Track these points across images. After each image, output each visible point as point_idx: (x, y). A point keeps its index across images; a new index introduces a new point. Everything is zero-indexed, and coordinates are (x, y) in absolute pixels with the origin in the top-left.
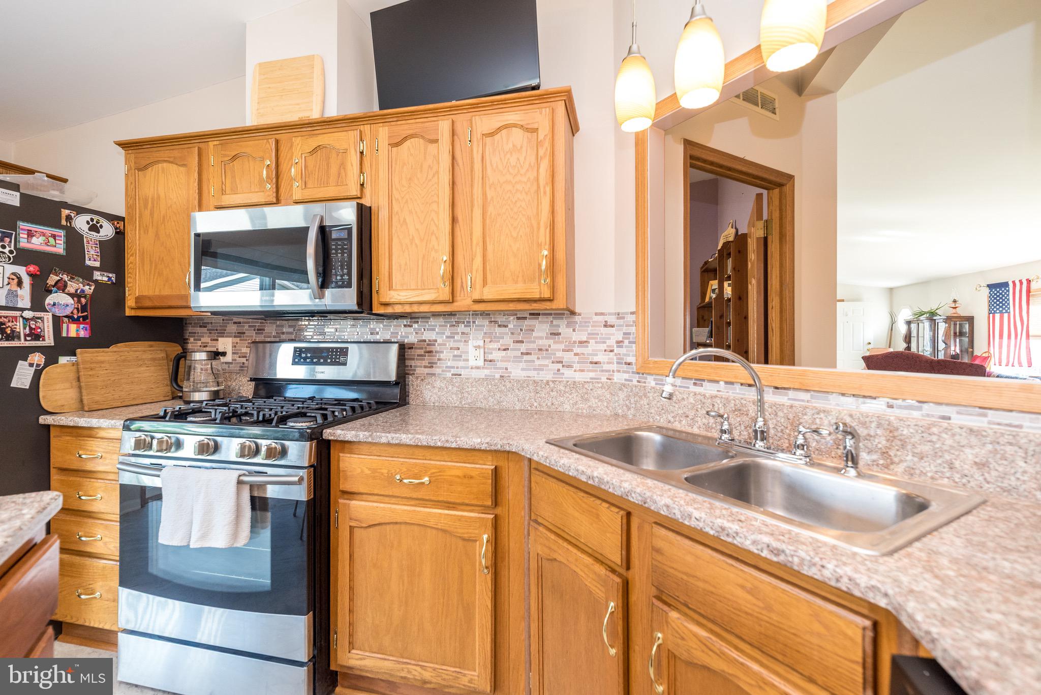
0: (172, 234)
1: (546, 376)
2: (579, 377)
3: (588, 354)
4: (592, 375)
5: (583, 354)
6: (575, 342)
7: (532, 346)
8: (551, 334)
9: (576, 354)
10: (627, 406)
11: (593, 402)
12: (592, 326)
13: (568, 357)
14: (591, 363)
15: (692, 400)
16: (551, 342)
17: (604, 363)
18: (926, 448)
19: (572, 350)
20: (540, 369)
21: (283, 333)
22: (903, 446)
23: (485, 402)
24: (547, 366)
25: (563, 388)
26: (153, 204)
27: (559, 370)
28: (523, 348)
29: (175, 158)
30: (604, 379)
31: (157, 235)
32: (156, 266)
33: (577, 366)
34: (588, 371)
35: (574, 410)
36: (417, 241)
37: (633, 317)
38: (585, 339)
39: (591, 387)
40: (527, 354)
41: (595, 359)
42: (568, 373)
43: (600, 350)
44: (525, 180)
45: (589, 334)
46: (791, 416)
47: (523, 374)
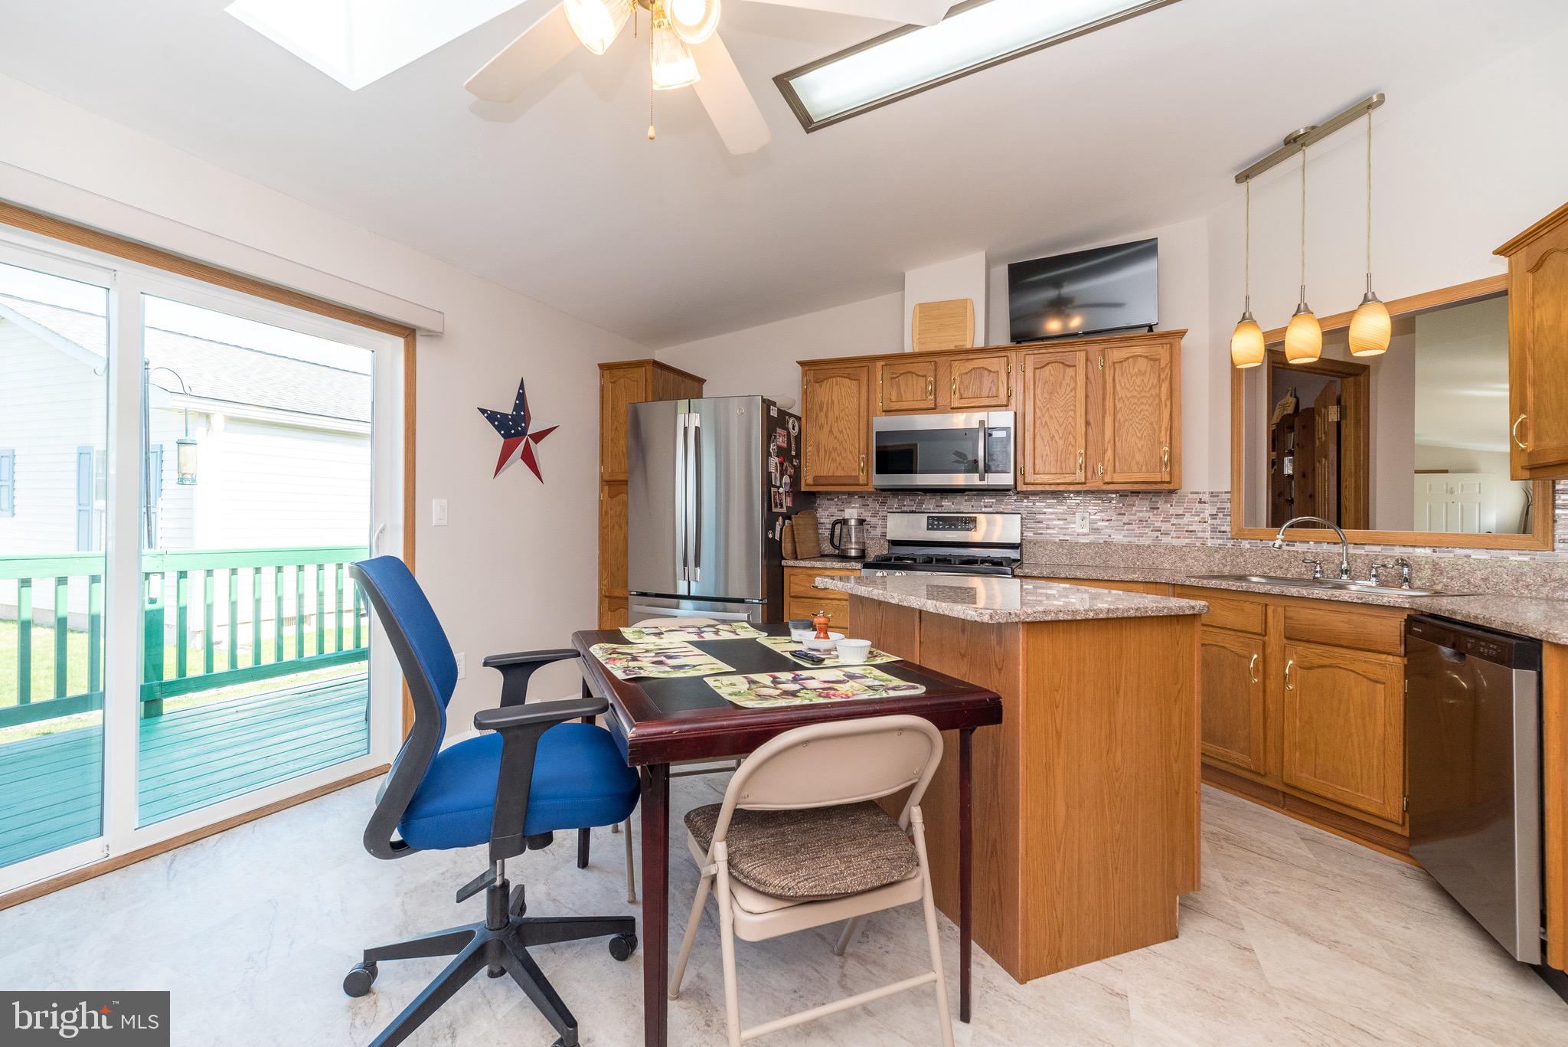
0: (844, 430)
1: (1146, 541)
2: (1175, 542)
3: (1184, 525)
4: (1187, 541)
5: (1180, 525)
6: (1172, 515)
7: (1132, 517)
8: (1151, 508)
9: (1173, 525)
10: (1223, 564)
11: (1190, 561)
12: (1188, 502)
13: (1164, 527)
14: (1187, 531)
15: (1286, 556)
16: (1151, 514)
17: (1199, 532)
18: (1455, 573)
19: (1170, 521)
20: (1141, 535)
21: (904, 506)
22: (1441, 574)
23: (1092, 561)
24: (1147, 533)
25: (1163, 551)
26: (827, 408)
27: (1157, 537)
28: (1125, 519)
29: (849, 374)
30: (1198, 544)
31: (831, 431)
32: (830, 453)
33: (1174, 534)
34: (1185, 538)
35: (1173, 568)
36: (1057, 438)
37: (1228, 496)
38: (1181, 513)
39: (1188, 550)
40: (1128, 524)
41: (1191, 528)
42: (1166, 540)
43: (1196, 522)
44: (1148, 395)
45: (1185, 509)
46: (1367, 562)
47: (1126, 540)
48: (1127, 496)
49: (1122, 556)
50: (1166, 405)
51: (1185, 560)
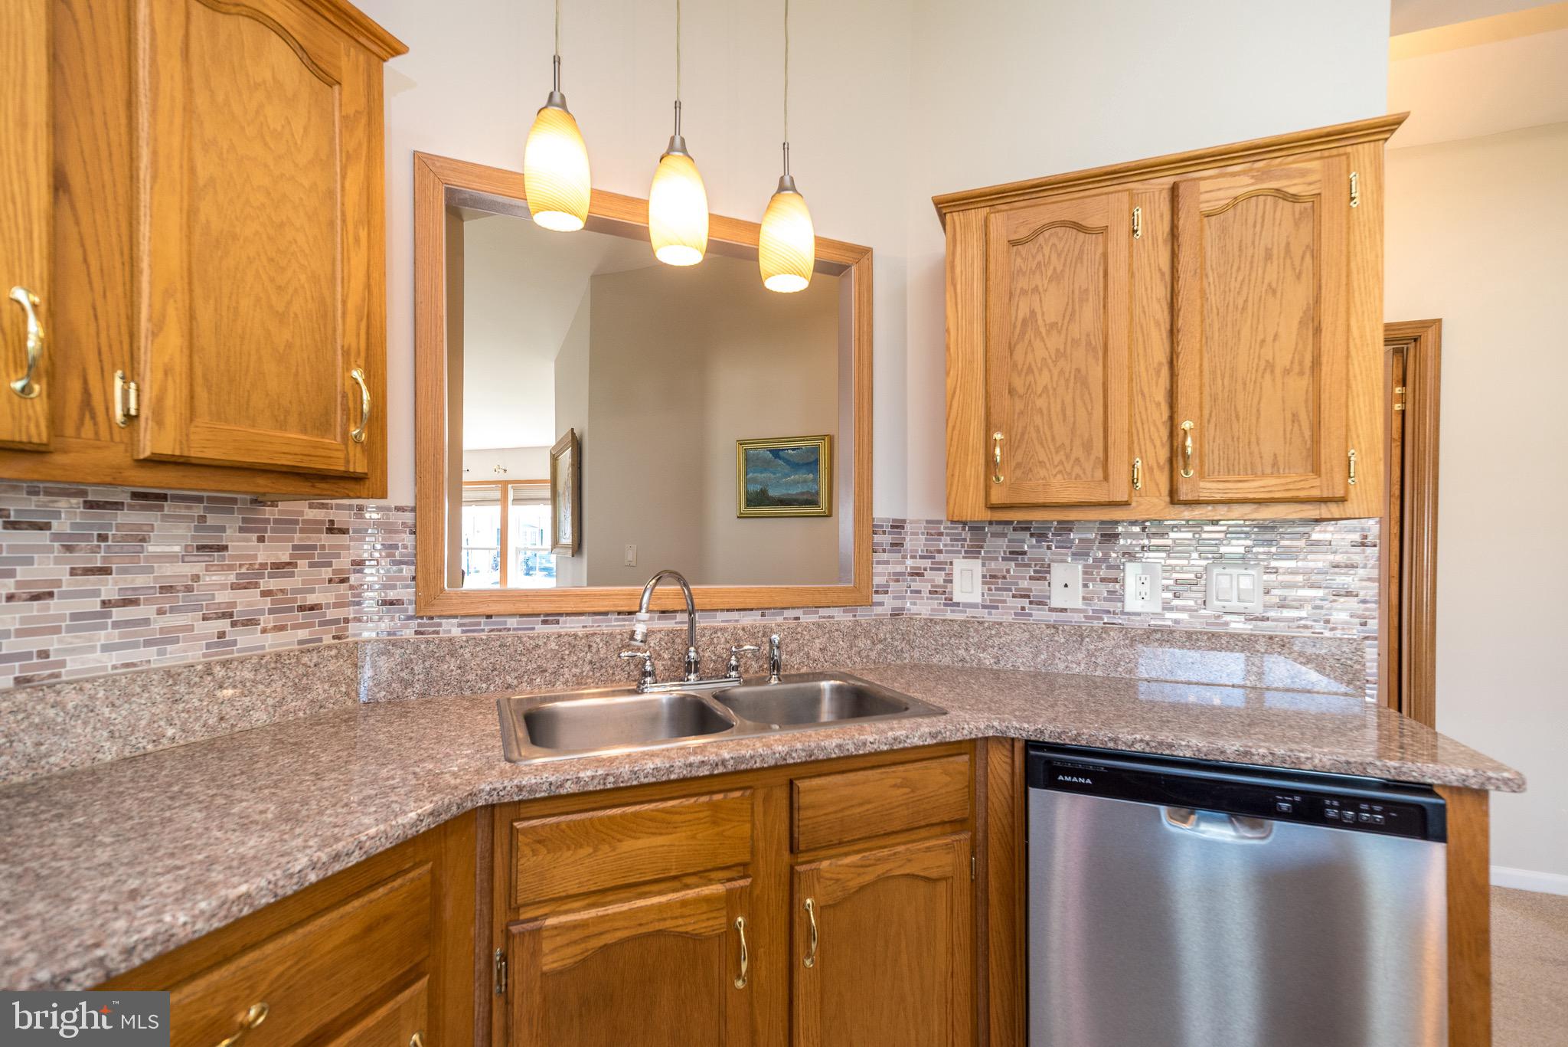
1: (188, 653)
2: (271, 642)
3: (295, 591)
4: (303, 634)
5: (282, 591)
6: (263, 566)
7: (140, 580)
8: (200, 548)
9: (264, 594)
10: (402, 680)
11: (320, 690)
12: (302, 531)
13: (246, 600)
14: (301, 608)
15: (553, 646)
16: (198, 568)
17: (328, 606)
19: (256, 585)
20: (168, 638)
24: (191, 628)
25: (250, 675)
27: (222, 635)
28: (109, 587)
30: (328, 640)
33: (268, 621)
34: (295, 627)
35: (276, 719)
37: (409, 518)
38: (286, 558)
39: (315, 660)
41: (312, 599)
42: (246, 640)
43: (321, 581)
45: (295, 548)
47: (115, 658)
48: (117, 506)
49: (108, 723)
50: (357, 240)
51: (307, 689)
